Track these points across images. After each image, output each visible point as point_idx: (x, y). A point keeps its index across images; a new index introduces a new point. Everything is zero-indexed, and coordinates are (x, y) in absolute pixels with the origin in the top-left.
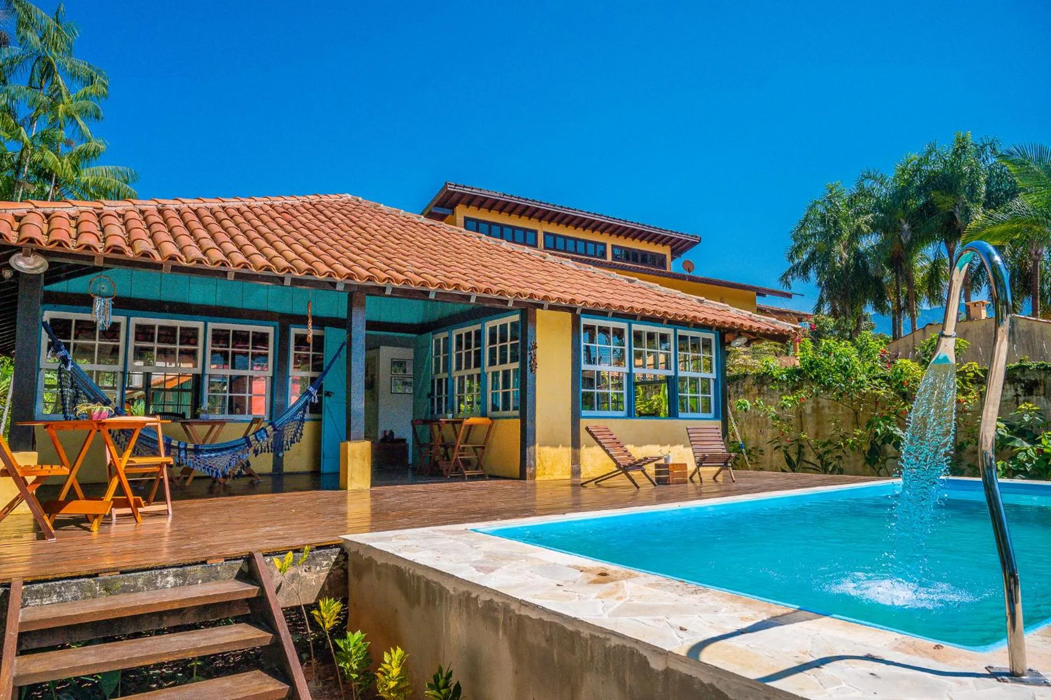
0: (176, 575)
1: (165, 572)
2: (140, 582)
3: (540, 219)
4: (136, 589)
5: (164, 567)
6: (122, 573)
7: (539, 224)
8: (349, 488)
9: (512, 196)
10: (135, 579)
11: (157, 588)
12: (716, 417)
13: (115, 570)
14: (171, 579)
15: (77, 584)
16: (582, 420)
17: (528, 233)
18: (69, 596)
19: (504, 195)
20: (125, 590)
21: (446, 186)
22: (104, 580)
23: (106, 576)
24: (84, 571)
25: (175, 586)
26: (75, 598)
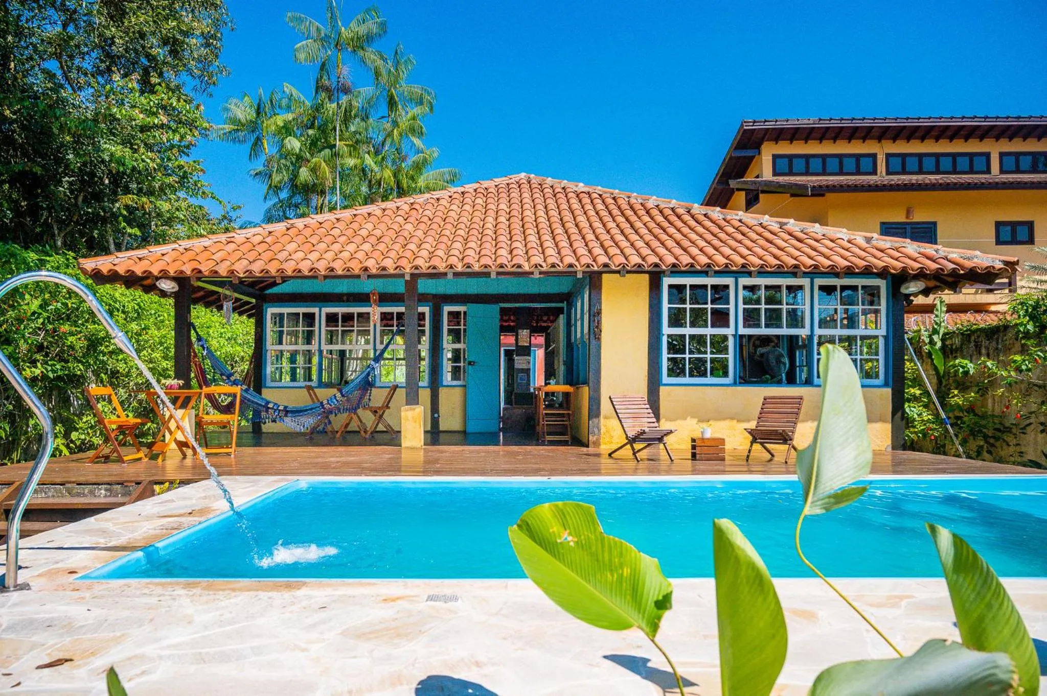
0: (106, 490)
1: (100, 487)
2: (86, 491)
3: (880, 139)
4: (84, 495)
5: (99, 484)
6: (78, 484)
7: (879, 145)
8: (403, 445)
9: (831, 119)
10: (84, 489)
11: (95, 496)
12: (886, 384)
13: (73, 482)
14: (103, 492)
15: (53, 488)
16: (662, 388)
17: (862, 159)
18: (50, 494)
19: (820, 120)
20: (78, 495)
21: (742, 125)
22: (69, 488)
23: (69, 485)
24: (58, 480)
25: (105, 496)
26: (53, 496)
